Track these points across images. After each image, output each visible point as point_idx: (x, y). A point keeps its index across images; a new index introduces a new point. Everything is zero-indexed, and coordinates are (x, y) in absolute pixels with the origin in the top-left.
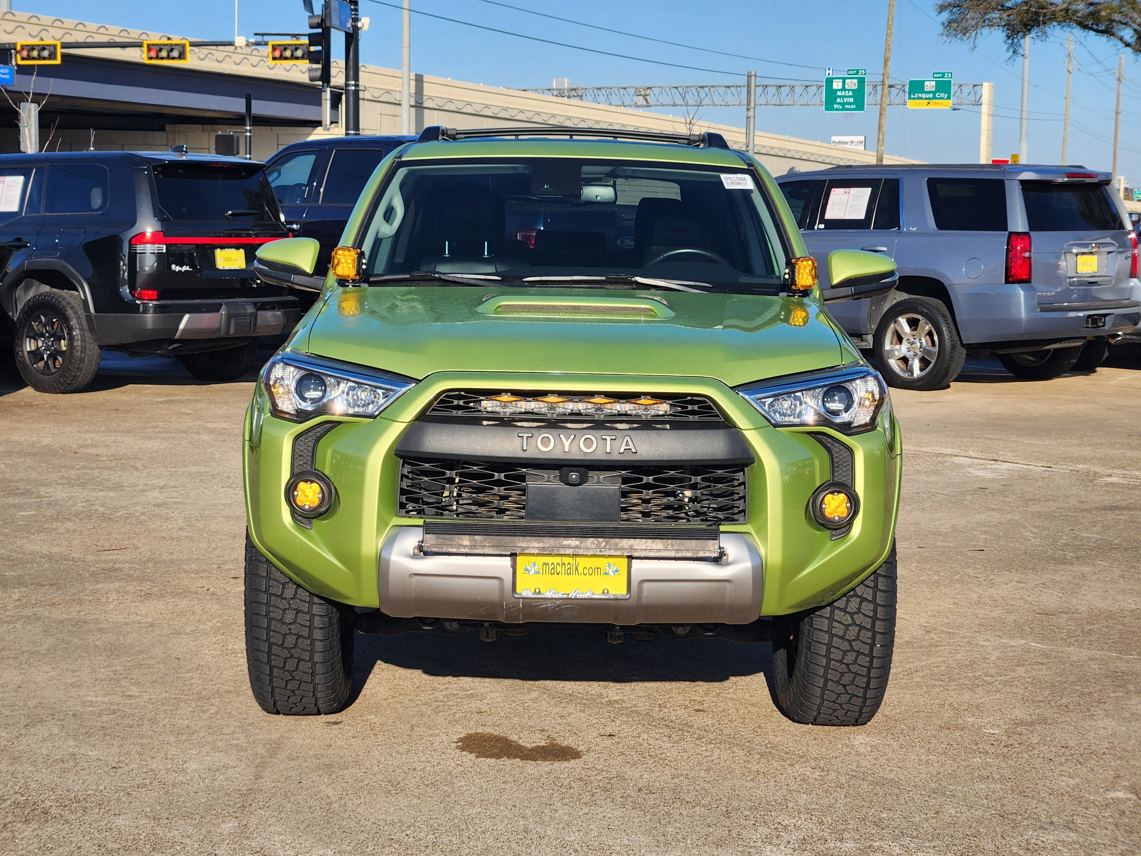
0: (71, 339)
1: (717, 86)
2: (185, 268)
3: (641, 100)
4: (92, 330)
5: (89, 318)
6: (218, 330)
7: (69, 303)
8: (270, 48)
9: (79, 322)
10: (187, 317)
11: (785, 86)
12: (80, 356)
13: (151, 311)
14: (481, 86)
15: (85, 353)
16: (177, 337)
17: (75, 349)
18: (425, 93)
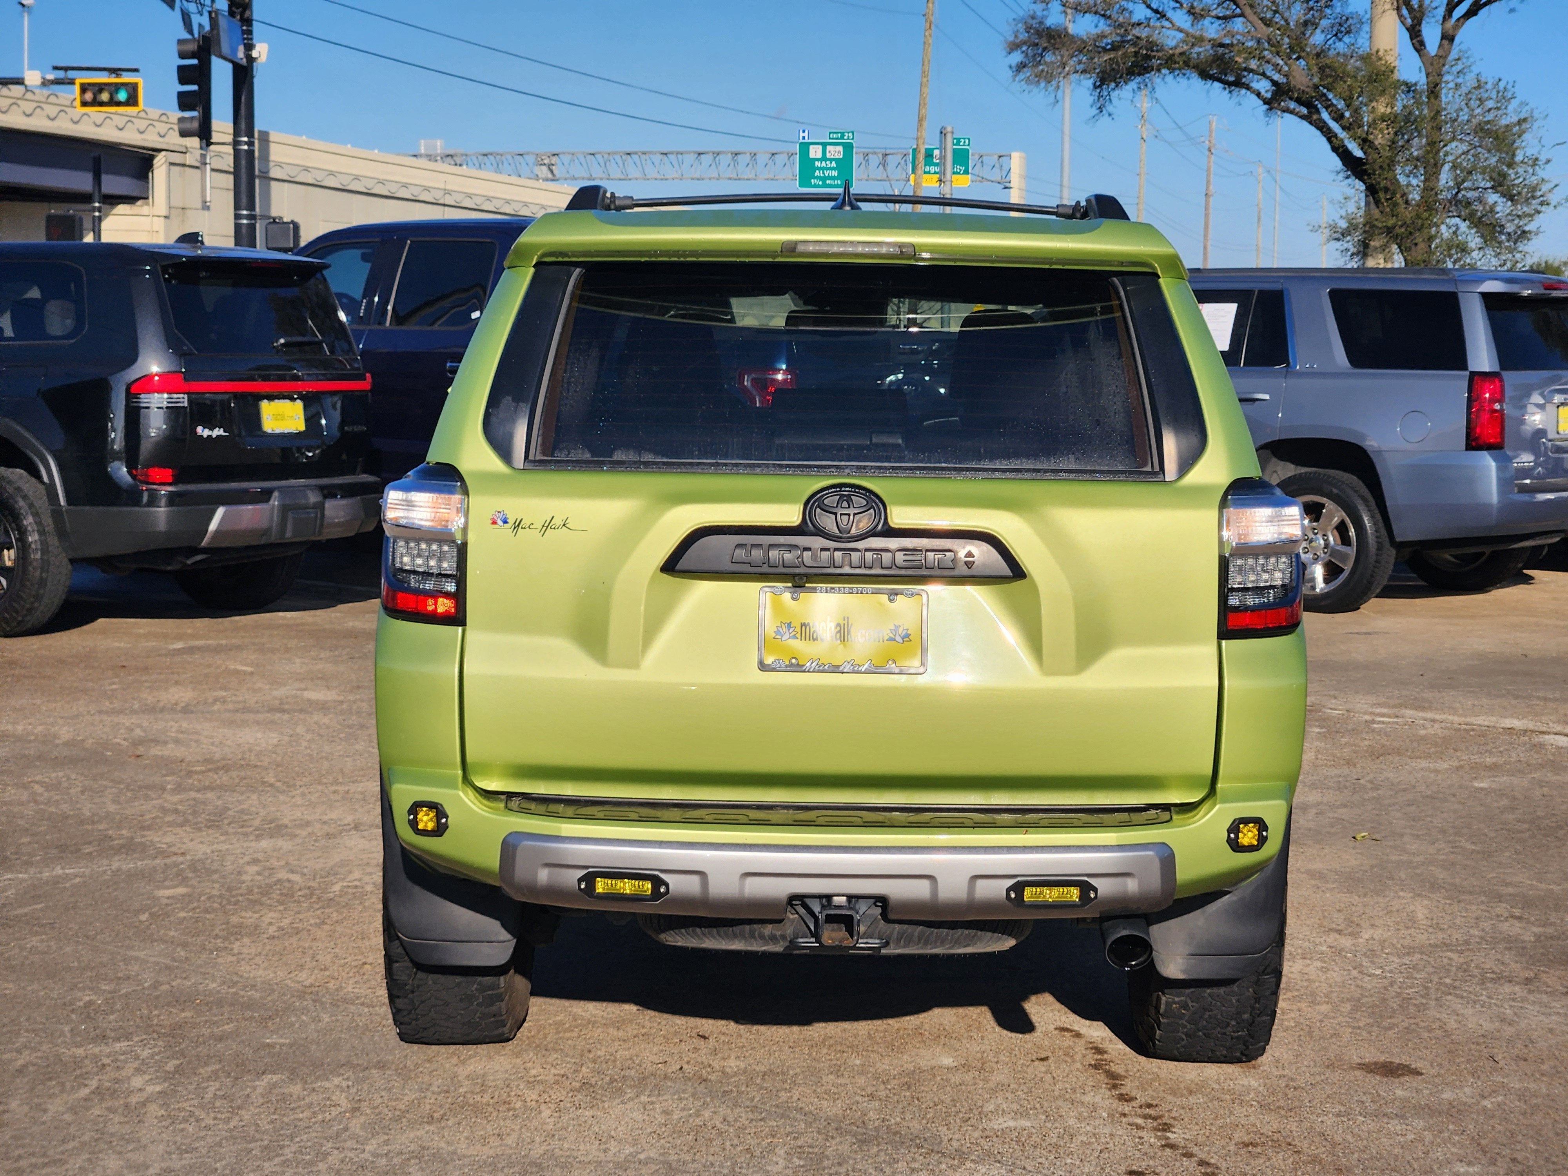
0: (24, 549)
1: (650, 153)
2: (218, 432)
3: (544, 171)
4: (61, 533)
5: (57, 513)
6: (266, 532)
7: (18, 489)
8: (77, 88)
9: (38, 520)
10: (220, 512)
11: (744, 153)
12: (41, 577)
13: (163, 502)
14: (348, 149)
15: (48, 572)
16: (204, 543)
17: (31, 564)
18: (273, 157)
